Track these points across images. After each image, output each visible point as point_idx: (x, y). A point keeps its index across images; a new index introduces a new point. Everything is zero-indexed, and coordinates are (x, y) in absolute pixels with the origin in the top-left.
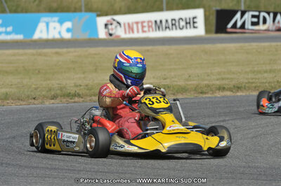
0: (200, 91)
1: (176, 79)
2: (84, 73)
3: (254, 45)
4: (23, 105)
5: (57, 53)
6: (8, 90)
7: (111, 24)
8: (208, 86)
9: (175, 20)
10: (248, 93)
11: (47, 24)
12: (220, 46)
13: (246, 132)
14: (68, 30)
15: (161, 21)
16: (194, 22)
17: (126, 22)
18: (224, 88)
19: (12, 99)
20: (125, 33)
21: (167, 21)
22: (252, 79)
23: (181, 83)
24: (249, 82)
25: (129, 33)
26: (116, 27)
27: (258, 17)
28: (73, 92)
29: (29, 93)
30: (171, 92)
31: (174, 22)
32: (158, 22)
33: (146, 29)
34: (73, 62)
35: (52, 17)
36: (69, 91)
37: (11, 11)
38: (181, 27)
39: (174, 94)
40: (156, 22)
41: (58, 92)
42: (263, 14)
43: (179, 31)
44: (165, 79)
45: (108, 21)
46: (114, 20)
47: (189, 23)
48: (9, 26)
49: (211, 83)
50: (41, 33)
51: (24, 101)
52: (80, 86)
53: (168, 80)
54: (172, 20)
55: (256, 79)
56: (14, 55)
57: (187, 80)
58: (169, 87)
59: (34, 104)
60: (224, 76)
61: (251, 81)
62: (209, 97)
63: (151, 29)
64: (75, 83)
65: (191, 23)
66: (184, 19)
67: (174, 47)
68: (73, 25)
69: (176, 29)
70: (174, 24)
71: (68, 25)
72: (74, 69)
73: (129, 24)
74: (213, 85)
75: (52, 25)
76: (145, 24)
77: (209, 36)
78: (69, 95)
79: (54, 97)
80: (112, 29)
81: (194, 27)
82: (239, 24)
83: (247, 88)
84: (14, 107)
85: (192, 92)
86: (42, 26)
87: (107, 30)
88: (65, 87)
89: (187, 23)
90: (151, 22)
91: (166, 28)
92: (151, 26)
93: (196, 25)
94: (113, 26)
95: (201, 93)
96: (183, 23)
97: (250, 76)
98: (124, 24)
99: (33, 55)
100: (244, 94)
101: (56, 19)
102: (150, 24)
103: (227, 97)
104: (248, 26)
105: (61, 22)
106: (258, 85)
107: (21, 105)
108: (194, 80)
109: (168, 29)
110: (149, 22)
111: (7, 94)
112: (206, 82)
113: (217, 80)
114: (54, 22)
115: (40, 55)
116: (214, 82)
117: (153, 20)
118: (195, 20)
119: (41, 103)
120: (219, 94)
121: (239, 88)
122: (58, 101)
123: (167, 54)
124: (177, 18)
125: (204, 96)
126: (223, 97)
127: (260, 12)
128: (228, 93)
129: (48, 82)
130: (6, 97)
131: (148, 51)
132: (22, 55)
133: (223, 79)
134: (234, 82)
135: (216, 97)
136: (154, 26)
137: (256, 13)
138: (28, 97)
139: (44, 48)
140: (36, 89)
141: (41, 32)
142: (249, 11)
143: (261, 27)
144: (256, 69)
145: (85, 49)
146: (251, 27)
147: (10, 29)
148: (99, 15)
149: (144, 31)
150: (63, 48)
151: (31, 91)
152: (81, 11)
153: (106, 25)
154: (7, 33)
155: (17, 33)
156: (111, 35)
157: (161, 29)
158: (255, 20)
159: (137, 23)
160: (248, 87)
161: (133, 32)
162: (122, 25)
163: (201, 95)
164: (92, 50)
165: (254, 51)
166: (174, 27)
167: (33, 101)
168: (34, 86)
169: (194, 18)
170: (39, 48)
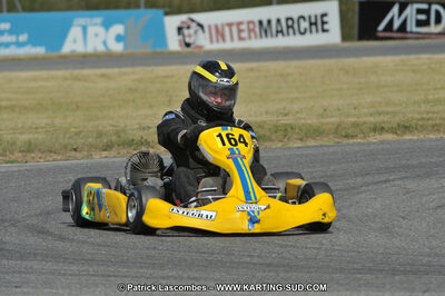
0: (343, 133)
1: (303, 116)
2: (151, 107)
3: (425, 57)
4: (58, 161)
5: (103, 76)
6: (31, 136)
7: (188, 28)
8: (355, 125)
9: (292, 19)
10: (422, 136)
11: (85, 29)
12: (368, 61)
13: (424, 199)
14: (119, 38)
15: (269, 22)
16: (323, 23)
17: (213, 23)
18: (383, 128)
19: (39, 150)
20: (211, 41)
21: (279, 21)
22: (428, 113)
23: (313, 121)
24: (423, 119)
25: (218, 41)
26: (196, 32)
27: (427, 12)
28: (137, 138)
29: (66, 141)
30: (295, 136)
31: (290, 23)
32: (265, 23)
33: (244, 35)
34: (130, 89)
35: (92, 17)
36: (131, 138)
37: (25, 9)
38: (302, 30)
39: (301, 139)
40: (261, 23)
41: (114, 138)
42: (435, 7)
43: (298, 36)
44: (286, 115)
45: (183, 23)
46: (193, 20)
47: (316, 24)
48: (22, 33)
49: (361, 120)
50: (74, 43)
51: (59, 154)
52: (149, 128)
53: (291, 117)
54: (287, 19)
55: (434, 113)
56: (35, 79)
57: (321, 116)
58: (292, 128)
59: (76, 159)
60: (380, 110)
61: (425, 116)
62: (359, 144)
63: (252, 35)
64: (139, 124)
65: (318, 23)
66: (307, 18)
67: (295, 63)
68: (126, 30)
69: (294, 33)
70: (291, 26)
71: (118, 29)
72: (134, 101)
73: (216, 27)
74: (365, 123)
75: (91, 30)
76: (244, 27)
77: (347, 44)
78: (131, 143)
79: (107, 147)
80: (190, 36)
81: (324, 31)
82: (397, 24)
83: (420, 128)
84: (43, 164)
85: (331, 136)
86: (75, 32)
87: (181, 37)
88: (123, 131)
89: (311, 24)
90: (252, 22)
91: (277, 32)
92: (253, 30)
93: (326, 27)
94: (192, 31)
95: (346, 136)
96: (305, 25)
97: (423, 107)
98: (210, 27)
99: (65, 79)
100: (415, 138)
101: (99, 20)
102: (251, 26)
103: (388, 142)
104: (411, 27)
105: (107, 25)
106: (438, 122)
107: (54, 160)
108: (332, 117)
109: (280, 35)
110: (249, 23)
111: (30, 142)
112: (352, 120)
113: (371, 115)
114: (96, 25)
115: (76, 79)
116: (365, 119)
117: (256, 20)
118: (325, 19)
119: (87, 157)
120: (374, 138)
121: (406, 128)
122: (113, 153)
123: (282, 75)
124: (295, 17)
125: (351, 141)
126: (382, 142)
127: (430, 4)
128: (390, 137)
129: (97, 123)
130: (29, 148)
131: (252, 70)
132: (47, 79)
133: (379, 114)
134: (397, 119)
135: (369, 144)
136: (257, 29)
137: (425, 6)
138: (65, 147)
139: (83, 68)
140: (77, 134)
141: (75, 41)
142: (412, 3)
143: (433, 28)
144: (431, 97)
145: (150, 69)
146: (415, 29)
147: (23, 38)
148: (167, 14)
149: (241, 39)
150: (112, 67)
151: (70, 137)
152: (137, 6)
153: (180, 30)
154: (19, 45)
155: (35, 44)
156: (188, 45)
157: (269, 34)
158: (423, 17)
159: (230, 25)
160: (422, 126)
161: (224, 40)
162: (206, 29)
163: (345, 141)
164: (161, 70)
165: (425, 67)
166: (291, 31)
167: (73, 153)
168: (73, 130)
169: (324, 15)
170: (75, 68)
